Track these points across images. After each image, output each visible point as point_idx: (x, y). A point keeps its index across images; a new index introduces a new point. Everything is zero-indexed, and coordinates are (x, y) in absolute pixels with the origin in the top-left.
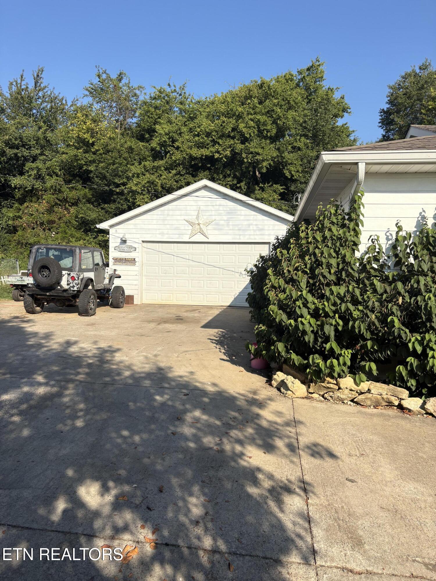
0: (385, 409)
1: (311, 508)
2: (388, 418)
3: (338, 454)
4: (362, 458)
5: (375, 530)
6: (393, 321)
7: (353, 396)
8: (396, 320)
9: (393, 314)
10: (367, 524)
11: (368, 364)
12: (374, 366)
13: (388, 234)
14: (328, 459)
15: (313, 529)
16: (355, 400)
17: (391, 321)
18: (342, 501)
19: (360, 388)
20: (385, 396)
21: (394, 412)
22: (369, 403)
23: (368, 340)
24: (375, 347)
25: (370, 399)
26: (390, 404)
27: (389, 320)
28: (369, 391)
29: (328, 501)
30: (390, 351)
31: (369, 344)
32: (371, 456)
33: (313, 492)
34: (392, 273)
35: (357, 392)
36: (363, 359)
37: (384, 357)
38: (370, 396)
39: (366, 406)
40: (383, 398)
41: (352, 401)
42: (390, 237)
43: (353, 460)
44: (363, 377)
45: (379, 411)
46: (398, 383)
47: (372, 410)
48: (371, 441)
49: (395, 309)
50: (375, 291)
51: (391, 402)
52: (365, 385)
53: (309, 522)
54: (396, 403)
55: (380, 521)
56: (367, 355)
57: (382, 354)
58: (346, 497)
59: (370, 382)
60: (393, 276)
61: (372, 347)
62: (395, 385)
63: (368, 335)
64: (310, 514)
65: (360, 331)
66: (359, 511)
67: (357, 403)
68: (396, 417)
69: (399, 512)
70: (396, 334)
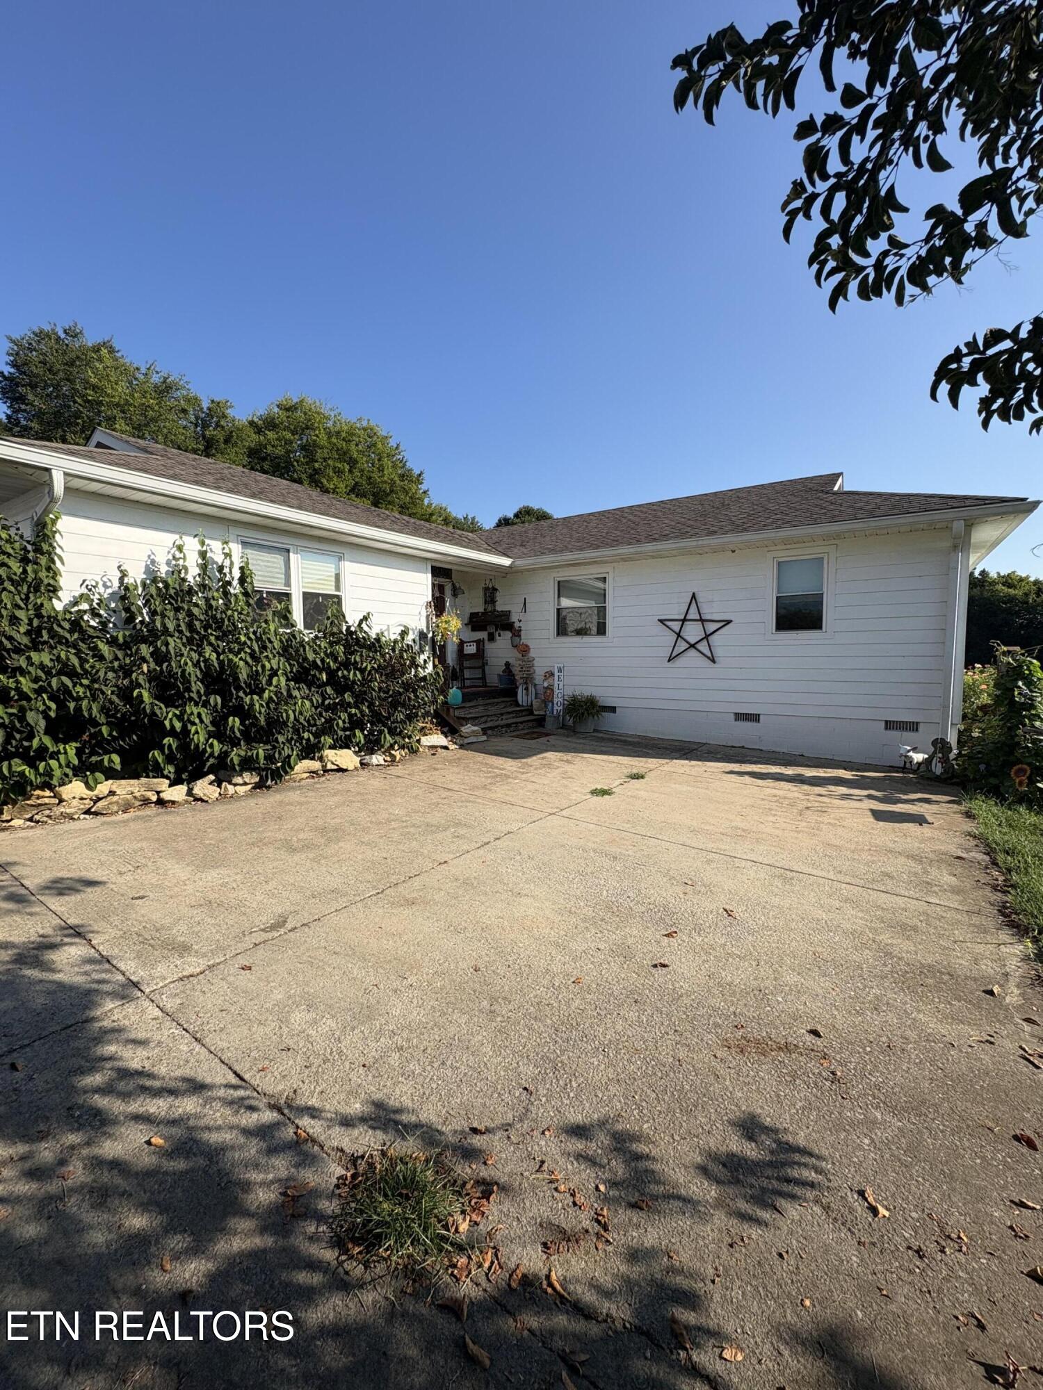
0: (139, 810)
1: (101, 948)
2: (147, 819)
3: (104, 879)
4: (139, 871)
5: (196, 929)
6: (140, 695)
7: (88, 806)
8: (146, 695)
9: (139, 686)
10: (184, 928)
11: (106, 758)
12: (116, 758)
13: (105, 579)
14: (89, 890)
15: (118, 965)
16: (93, 810)
17: (137, 696)
18: (140, 922)
19: (96, 792)
20: (138, 794)
21: (152, 810)
22: (115, 808)
23: (103, 724)
24: (114, 733)
25: (117, 803)
26: (146, 802)
27: (135, 694)
28: (112, 793)
29: (120, 930)
30: (137, 735)
31: (105, 730)
32: (150, 864)
33: (92, 932)
34: (121, 633)
35: (91, 799)
36: (93, 753)
37: (128, 745)
38: (115, 798)
39: (112, 814)
40: (135, 797)
41: (88, 812)
42: (109, 584)
43: (129, 877)
44: (99, 775)
45: (132, 813)
46: (151, 774)
47: (121, 816)
48: (141, 849)
49: (141, 679)
50: (101, 658)
51: (149, 799)
52: (104, 787)
53: (108, 961)
54: (154, 798)
55: (196, 919)
56: (100, 745)
57: (124, 741)
58: (143, 916)
59: (110, 782)
60: (124, 636)
61: (110, 735)
62: (147, 776)
63: (102, 719)
64: (104, 953)
65: (90, 715)
66: (168, 921)
67: (96, 814)
68: (159, 814)
69: (213, 901)
70: (148, 711)
